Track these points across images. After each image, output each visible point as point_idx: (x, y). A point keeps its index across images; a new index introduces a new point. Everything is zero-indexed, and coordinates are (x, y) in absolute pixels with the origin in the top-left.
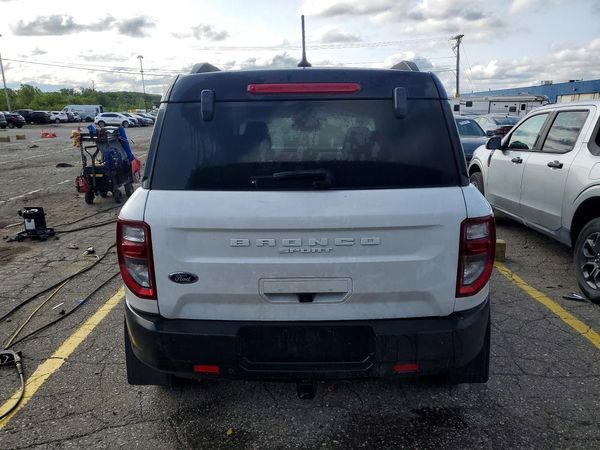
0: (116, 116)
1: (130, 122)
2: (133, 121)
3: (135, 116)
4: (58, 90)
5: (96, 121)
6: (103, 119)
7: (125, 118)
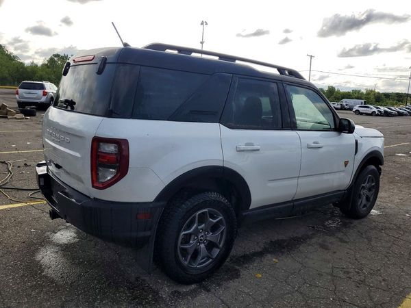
0: (368, 107)
1: (377, 112)
2: (380, 112)
3: (382, 109)
4: (350, 91)
5: (354, 110)
6: (359, 109)
7: (375, 109)
